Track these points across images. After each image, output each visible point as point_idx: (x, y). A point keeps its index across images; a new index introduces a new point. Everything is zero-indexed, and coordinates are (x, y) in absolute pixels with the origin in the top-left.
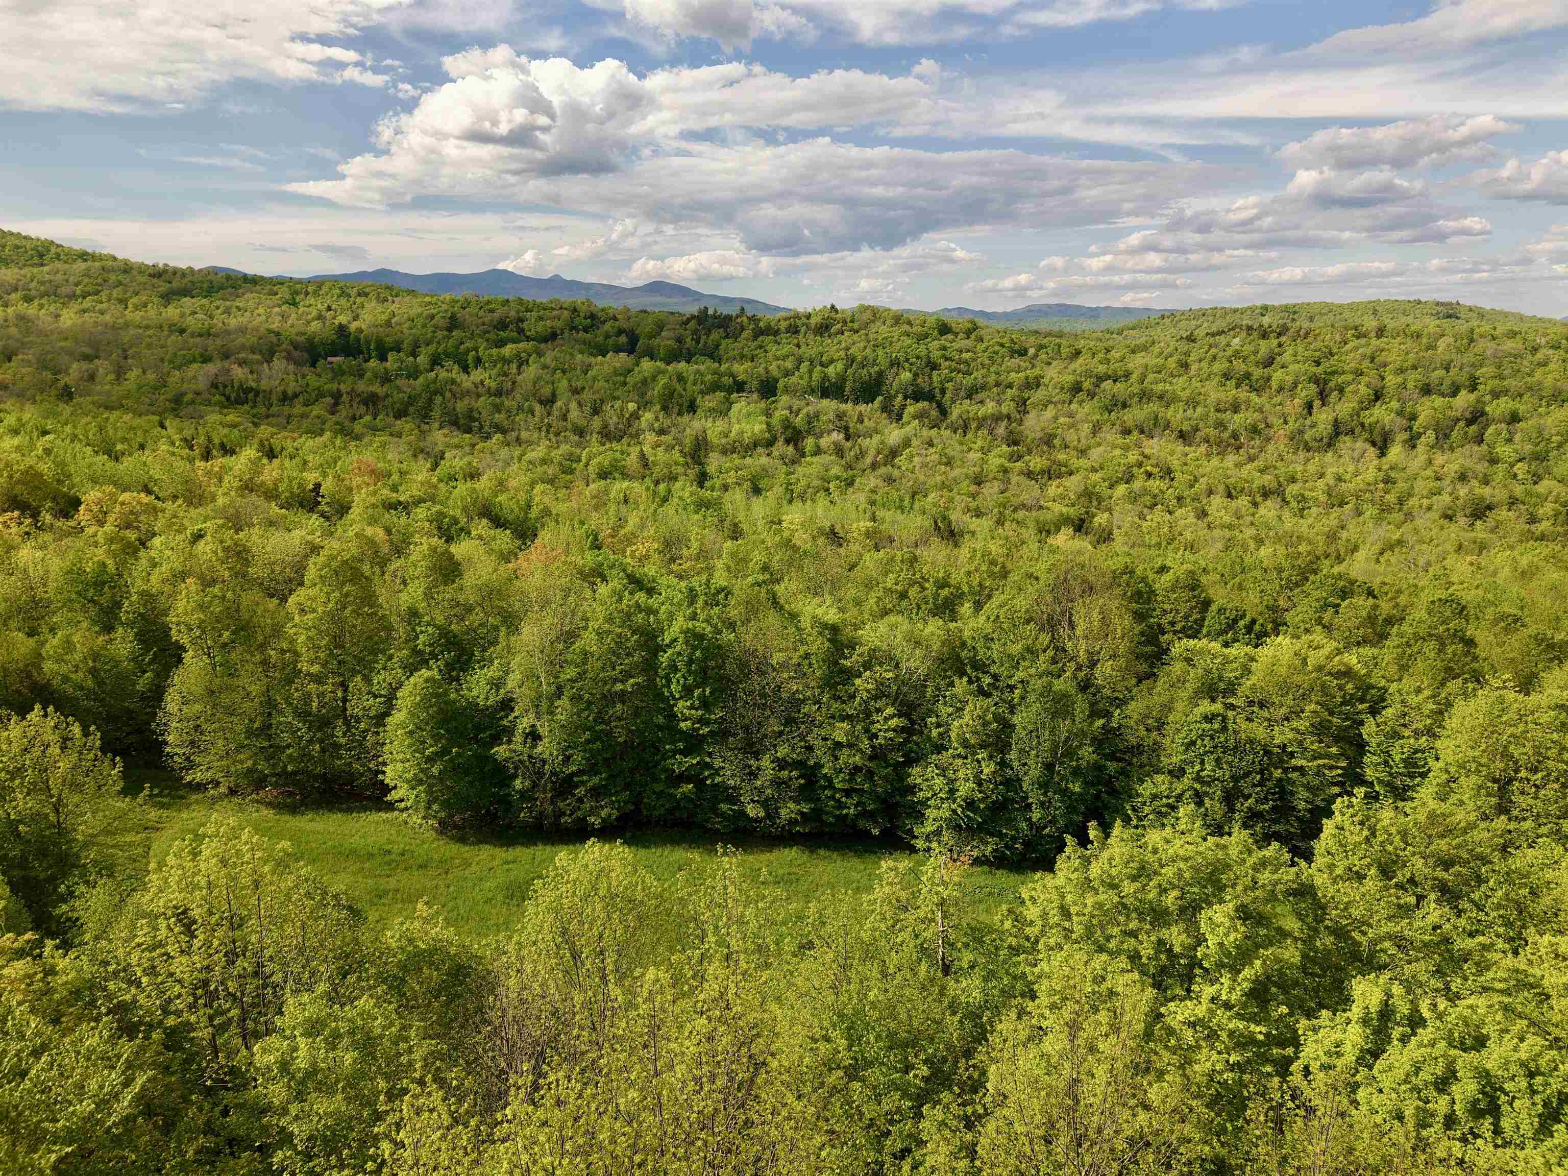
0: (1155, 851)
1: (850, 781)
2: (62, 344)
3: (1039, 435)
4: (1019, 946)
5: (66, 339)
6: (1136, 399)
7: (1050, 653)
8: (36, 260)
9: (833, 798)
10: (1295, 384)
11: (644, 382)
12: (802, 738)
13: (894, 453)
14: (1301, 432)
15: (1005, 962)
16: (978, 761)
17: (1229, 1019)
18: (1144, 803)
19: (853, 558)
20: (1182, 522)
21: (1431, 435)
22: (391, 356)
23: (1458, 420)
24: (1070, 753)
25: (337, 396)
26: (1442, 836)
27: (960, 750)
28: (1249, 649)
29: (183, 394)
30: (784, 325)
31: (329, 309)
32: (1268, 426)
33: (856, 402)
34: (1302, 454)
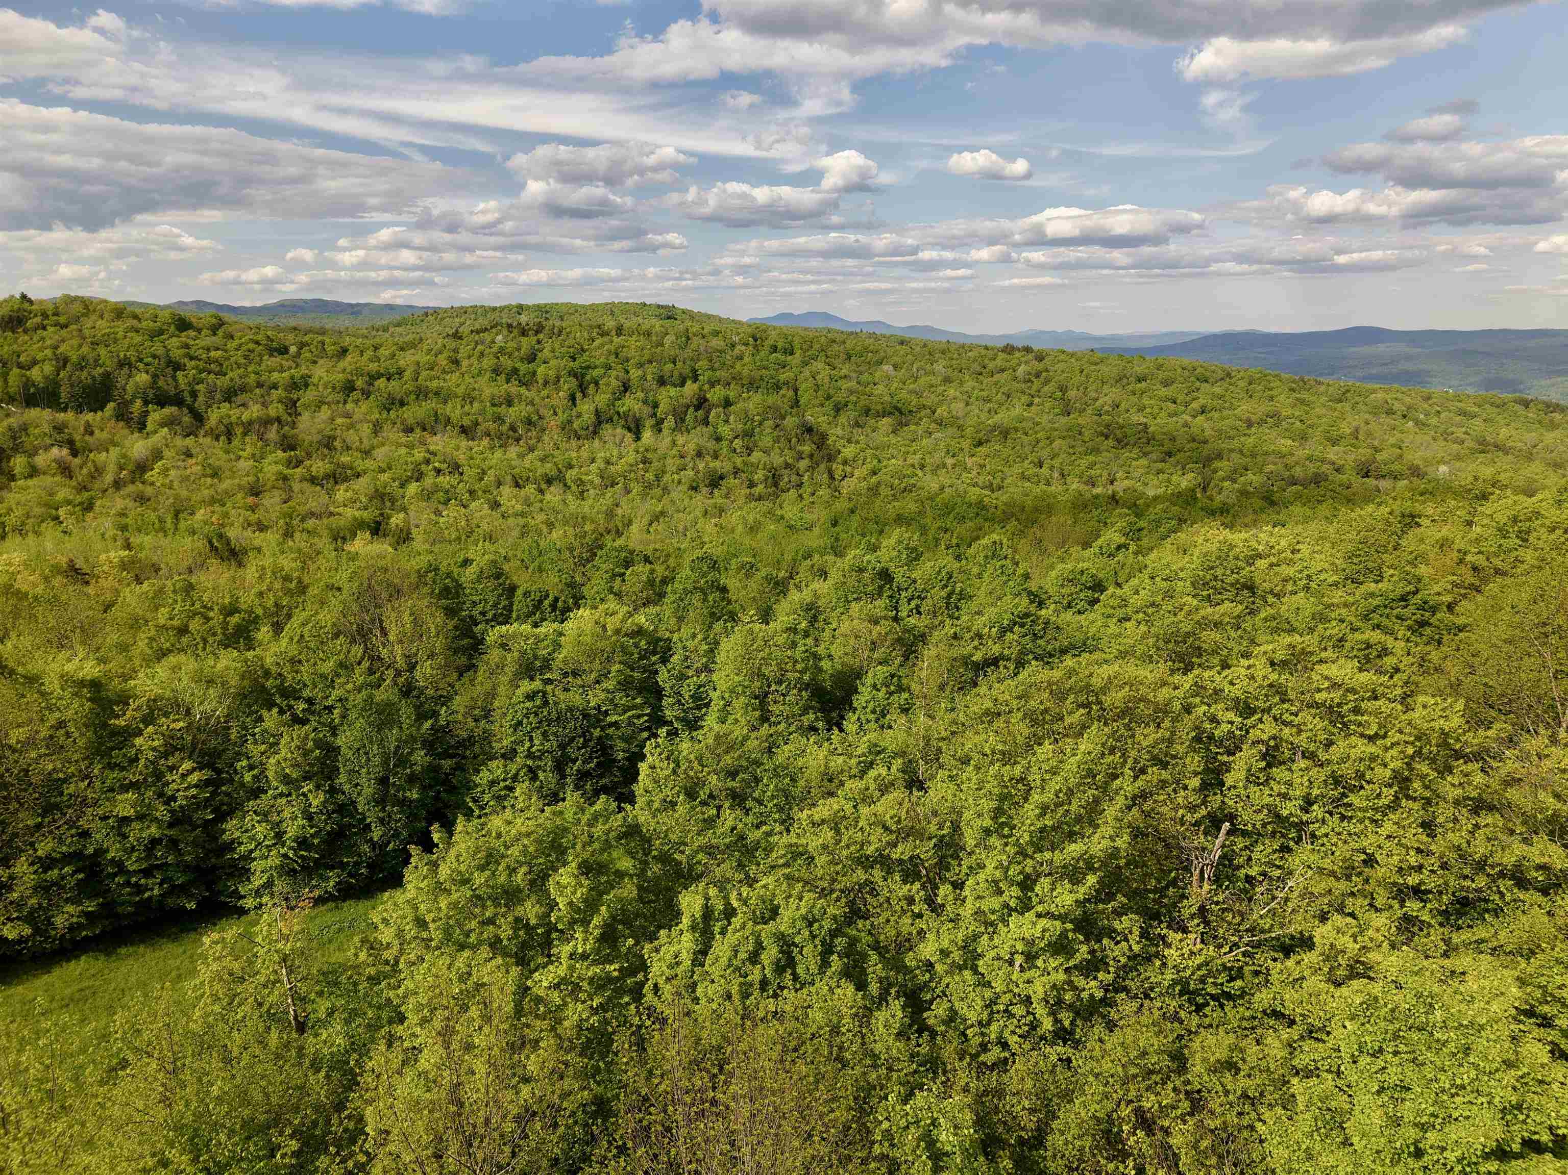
0: (499, 835)
1: (148, 857)
3: (316, 438)
4: (379, 972)
6: (413, 397)
7: (366, 664)
9: (128, 883)
10: (558, 378)
12: (71, 824)
13: (142, 468)
14: (570, 422)
15: (366, 995)
16: (304, 795)
17: (588, 968)
18: (483, 792)
19: (109, 597)
20: (478, 515)
21: (671, 420)
23: (688, 407)
24: (403, 762)
26: (727, 752)
27: (283, 789)
28: (556, 625)
32: (541, 417)
33: (79, 409)
34: (574, 443)
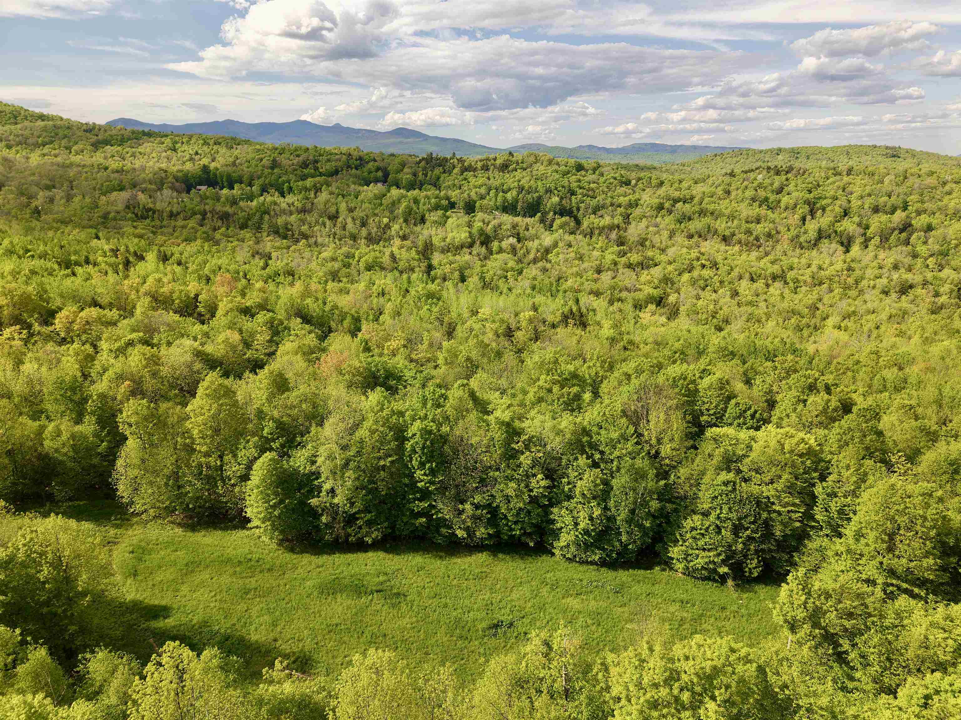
1: (517, 516)
2: (32, 178)
3: (636, 239)
5: (34, 174)
6: (697, 215)
7: (635, 439)
8: (12, 120)
9: (507, 525)
10: (795, 206)
11: (393, 204)
13: (547, 251)
14: (798, 236)
16: (591, 507)
18: (687, 532)
21: (878, 239)
22: (236, 186)
23: (895, 229)
24: (645, 504)
25: (204, 214)
27: (582, 500)
29: (109, 213)
30: (479, 165)
31: (197, 153)
32: (778, 232)
33: (524, 216)
34: (798, 251)
